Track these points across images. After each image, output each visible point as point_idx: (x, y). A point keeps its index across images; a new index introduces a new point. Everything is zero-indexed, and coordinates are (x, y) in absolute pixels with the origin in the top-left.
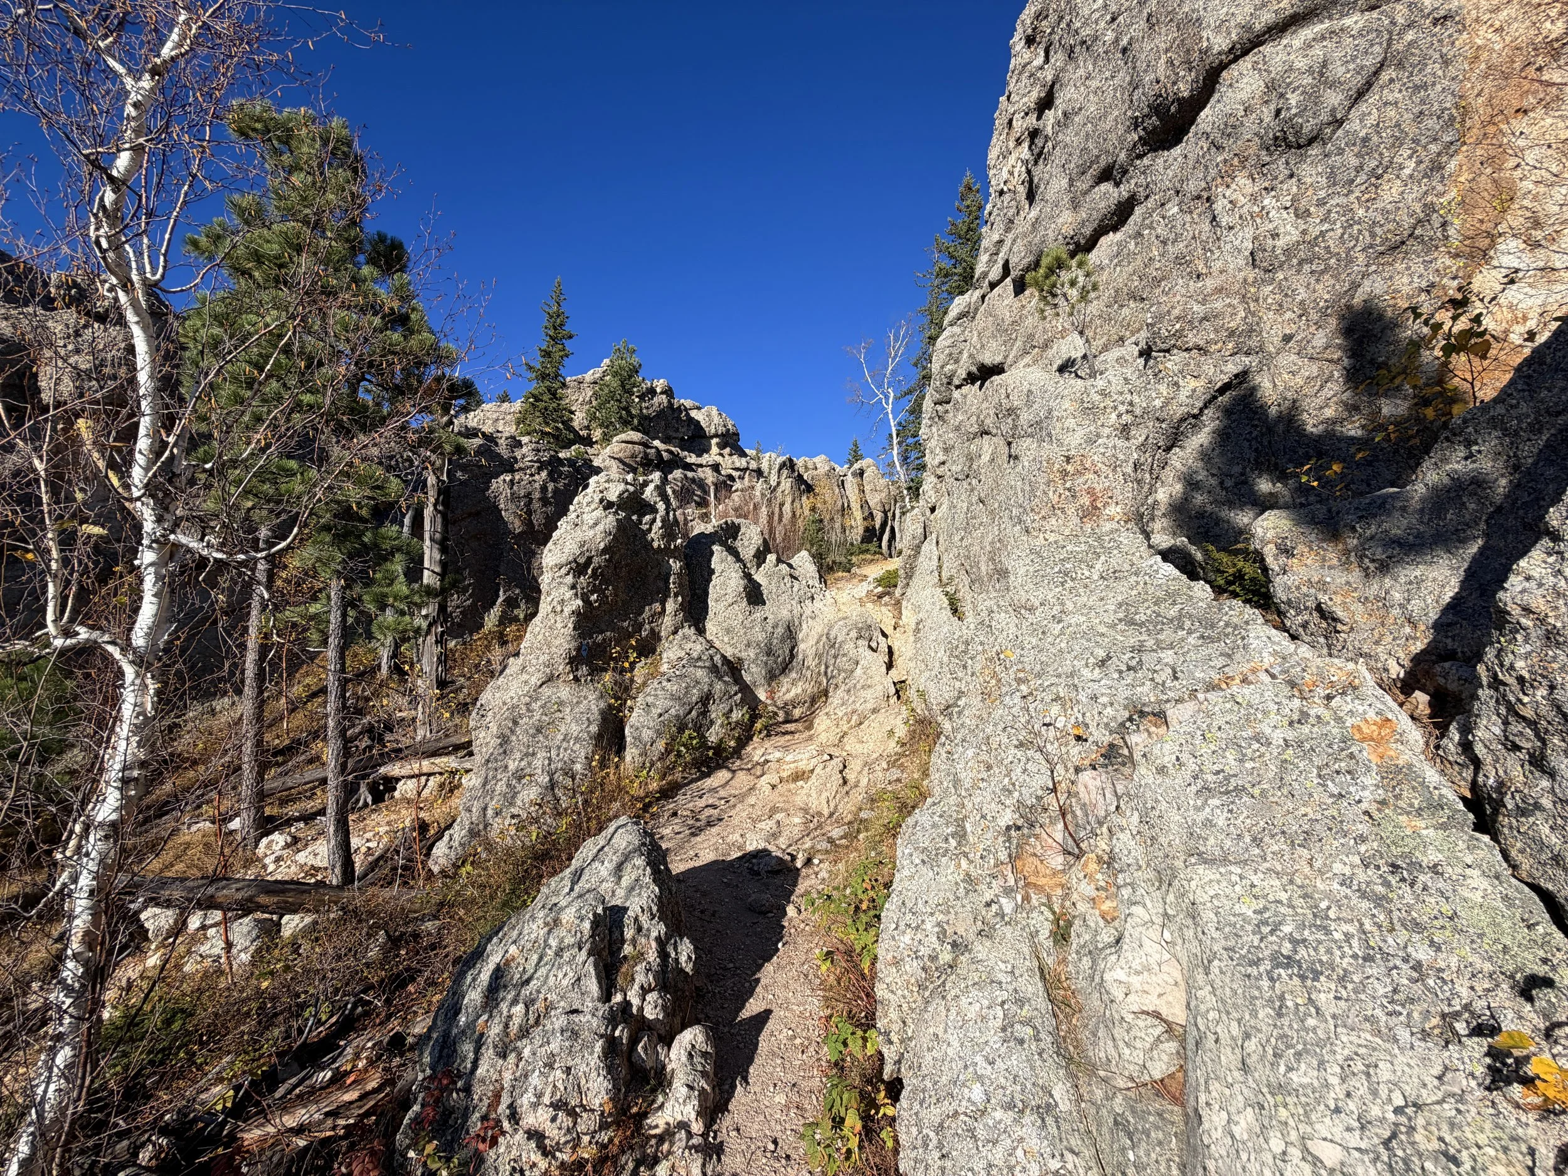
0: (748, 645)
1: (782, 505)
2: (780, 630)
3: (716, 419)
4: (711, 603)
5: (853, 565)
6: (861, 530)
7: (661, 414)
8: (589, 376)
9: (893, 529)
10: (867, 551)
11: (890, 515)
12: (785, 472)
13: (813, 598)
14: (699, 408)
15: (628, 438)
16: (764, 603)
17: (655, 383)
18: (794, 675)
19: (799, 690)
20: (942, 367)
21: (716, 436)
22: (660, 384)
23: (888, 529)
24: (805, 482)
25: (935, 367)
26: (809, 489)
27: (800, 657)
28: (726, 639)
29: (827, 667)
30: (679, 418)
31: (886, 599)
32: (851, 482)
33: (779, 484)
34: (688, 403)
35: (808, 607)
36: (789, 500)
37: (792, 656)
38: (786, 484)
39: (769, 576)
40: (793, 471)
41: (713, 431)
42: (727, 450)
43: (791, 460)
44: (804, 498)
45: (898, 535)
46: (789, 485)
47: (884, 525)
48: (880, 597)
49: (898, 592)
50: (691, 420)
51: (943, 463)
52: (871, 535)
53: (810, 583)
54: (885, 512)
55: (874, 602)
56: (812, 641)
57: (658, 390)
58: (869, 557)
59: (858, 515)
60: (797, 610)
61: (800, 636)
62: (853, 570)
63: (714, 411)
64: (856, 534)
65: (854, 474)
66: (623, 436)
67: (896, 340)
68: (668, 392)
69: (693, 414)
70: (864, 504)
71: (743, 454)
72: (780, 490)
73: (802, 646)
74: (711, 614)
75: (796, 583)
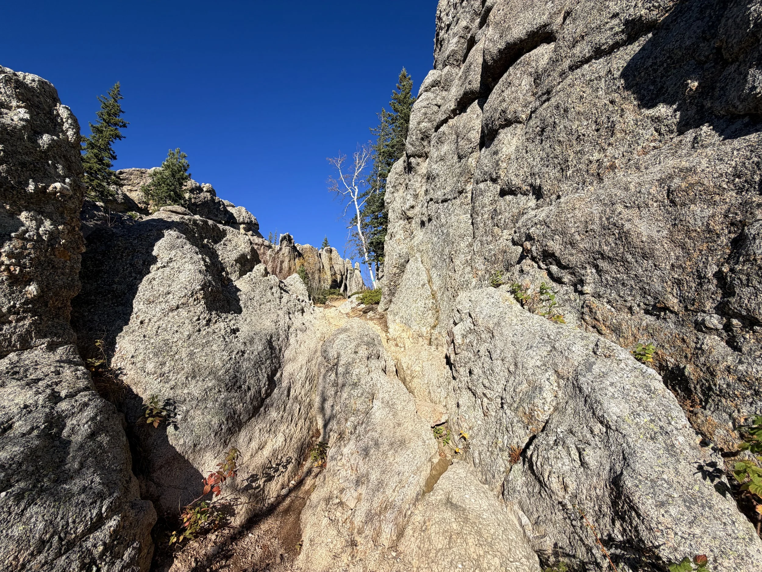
0: (193, 375)
1: (282, 262)
2: (259, 346)
3: (244, 214)
4: (138, 305)
5: (327, 300)
6: (330, 282)
7: (205, 204)
8: (151, 171)
9: (346, 285)
10: (334, 293)
11: (344, 277)
12: (285, 243)
13: (303, 312)
14: (233, 207)
15: (174, 209)
16: (239, 311)
17: (203, 185)
18: (274, 414)
19: (280, 438)
20: (419, 123)
21: (243, 223)
22: (206, 186)
23: (343, 285)
24: (298, 251)
25: (412, 124)
26: (300, 255)
27: (285, 384)
28: (150, 366)
29: (324, 400)
30: (218, 209)
31: (371, 314)
32: (324, 255)
33: (281, 249)
34: (226, 202)
35: (298, 320)
36: (287, 260)
37: (272, 383)
38: (286, 250)
39: (254, 284)
40: (291, 243)
41: (241, 220)
42: (251, 232)
43: (289, 236)
44: (297, 260)
45: (348, 289)
46: (287, 250)
47: (341, 281)
48: (365, 312)
49: (380, 308)
50: (227, 212)
51: (413, 207)
52: (336, 285)
53: (301, 298)
54: (342, 275)
55: (360, 316)
56: (302, 360)
57: (205, 189)
58: (335, 296)
59: (329, 273)
60: (284, 321)
61: (288, 354)
62: (327, 303)
63: (243, 209)
64: (327, 285)
65: (327, 251)
66: (170, 208)
67: (360, 159)
68: (212, 192)
69: (229, 209)
70: (332, 268)
71: (259, 236)
72: (281, 253)
73: (288, 369)
74: (134, 322)
75: (285, 295)
